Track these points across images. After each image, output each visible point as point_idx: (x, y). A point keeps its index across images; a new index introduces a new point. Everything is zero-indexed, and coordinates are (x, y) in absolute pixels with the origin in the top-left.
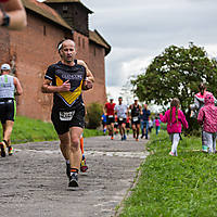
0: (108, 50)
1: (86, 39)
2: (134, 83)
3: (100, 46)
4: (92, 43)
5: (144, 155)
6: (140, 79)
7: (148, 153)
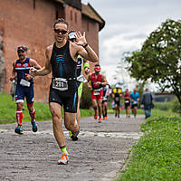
0: (102, 25)
1: (79, 13)
2: (129, 60)
3: (94, 21)
4: (85, 17)
5: (137, 136)
6: (135, 56)
7: (142, 134)
